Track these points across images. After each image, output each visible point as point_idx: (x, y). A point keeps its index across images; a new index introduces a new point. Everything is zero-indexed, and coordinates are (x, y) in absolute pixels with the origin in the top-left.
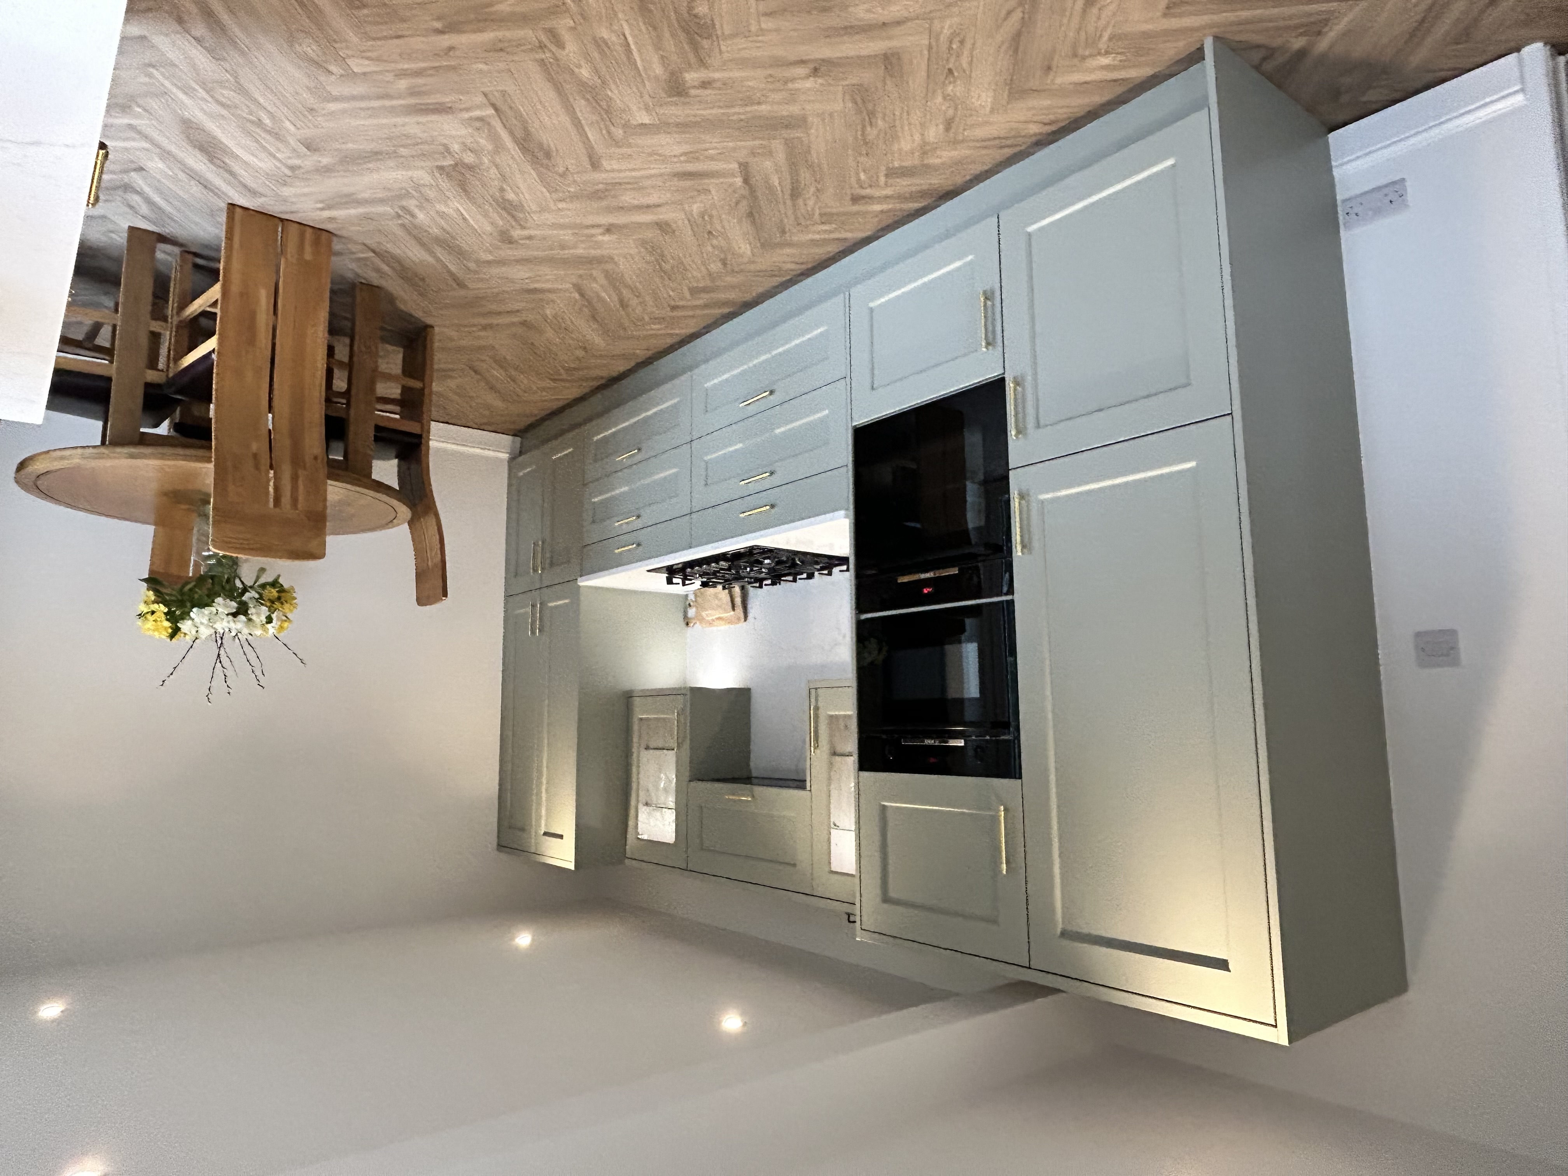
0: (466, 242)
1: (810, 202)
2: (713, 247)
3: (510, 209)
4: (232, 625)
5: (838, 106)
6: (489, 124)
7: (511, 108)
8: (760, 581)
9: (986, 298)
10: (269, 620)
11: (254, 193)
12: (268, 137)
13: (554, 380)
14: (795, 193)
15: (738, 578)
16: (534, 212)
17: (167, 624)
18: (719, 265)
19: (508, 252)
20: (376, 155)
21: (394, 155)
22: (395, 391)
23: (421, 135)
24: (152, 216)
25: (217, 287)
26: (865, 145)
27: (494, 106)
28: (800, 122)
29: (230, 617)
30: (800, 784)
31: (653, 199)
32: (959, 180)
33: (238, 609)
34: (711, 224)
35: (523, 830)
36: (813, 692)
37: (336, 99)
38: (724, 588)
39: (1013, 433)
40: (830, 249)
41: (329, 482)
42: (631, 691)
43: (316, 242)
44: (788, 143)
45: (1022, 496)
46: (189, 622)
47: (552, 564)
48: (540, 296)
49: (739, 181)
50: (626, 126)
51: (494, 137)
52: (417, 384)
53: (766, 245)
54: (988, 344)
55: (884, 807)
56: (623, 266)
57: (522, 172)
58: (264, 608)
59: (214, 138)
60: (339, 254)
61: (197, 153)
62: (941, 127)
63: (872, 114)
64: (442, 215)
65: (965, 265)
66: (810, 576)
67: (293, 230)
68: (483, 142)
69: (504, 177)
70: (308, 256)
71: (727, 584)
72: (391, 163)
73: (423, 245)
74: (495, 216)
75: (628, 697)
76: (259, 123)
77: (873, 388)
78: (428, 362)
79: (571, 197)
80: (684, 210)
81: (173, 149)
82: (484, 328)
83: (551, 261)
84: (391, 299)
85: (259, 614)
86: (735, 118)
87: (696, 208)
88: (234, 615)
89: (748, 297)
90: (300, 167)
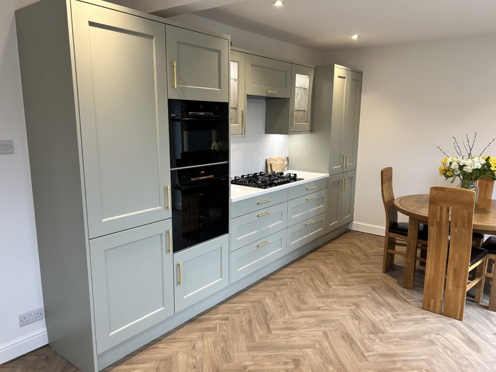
0: (372, 305)
1: (244, 318)
2: (279, 301)
3: (356, 317)
4: (465, 162)
5: (235, 355)
6: (366, 349)
7: (358, 356)
8: (261, 175)
9: (179, 282)
10: (451, 163)
11: (453, 325)
12: (448, 346)
13: (337, 251)
14: (250, 321)
15: (270, 176)
16: (347, 315)
17: (490, 162)
18: (277, 294)
19: (356, 300)
20: (407, 338)
21: (402, 338)
22: (397, 248)
23: (391, 346)
24: (491, 317)
25: (467, 290)
26: (225, 340)
27: (364, 356)
28: (250, 349)
29: (466, 165)
30: (249, 97)
31: (303, 320)
32: (189, 326)
33: (463, 168)
34: (281, 310)
35: (353, 80)
36: (244, 133)
37: (423, 360)
38: (274, 172)
39: (170, 232)
40: (235, 300)
41: (427, 216)
42: (310, 133)
43: (429, 305)
44: (254, 340)
45: (167, 207)
46: (482, 163)
47: (339, 181)
48: (343, 284)
49: (271, 326)
50: (315, 348)
51: (364, 344)
52: (390, 251)
53: (259, 302)
54: (179, 265)
55: (220, 88)
56: (313, 295)
57: (352, 331)
58: (453, 168)
59: (468, 346)
60: (420, 301)
61: (475, 340)
62: (197, 346)
63: (223, 352)
64: (382, 315)
65: (187, 294)
66: (243, 176)
67: (438, 310)
68: (367, 343)
69: (359, 329)
70: (432, 301)
71: (274, 174)
72: (401, 335)
73: (388, 304)
74: (362, 314)
75: (311, 131)
76: (452, 351)
77: (221, 248)
78: (386, 259)
79: (333, 320)
80: (291, 316)
81: (483, 342)
82: (364, 272)
83: (341, 297)
84: (399, 283)
85: (455, 166)
86: (274, 351)
87: (287, 317)
88: (464, 165)
89: (266, 282)
90: (436, 334)
